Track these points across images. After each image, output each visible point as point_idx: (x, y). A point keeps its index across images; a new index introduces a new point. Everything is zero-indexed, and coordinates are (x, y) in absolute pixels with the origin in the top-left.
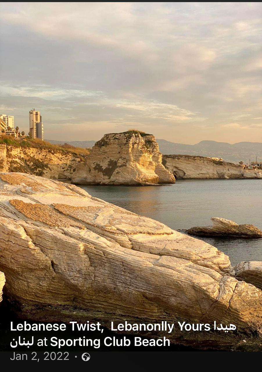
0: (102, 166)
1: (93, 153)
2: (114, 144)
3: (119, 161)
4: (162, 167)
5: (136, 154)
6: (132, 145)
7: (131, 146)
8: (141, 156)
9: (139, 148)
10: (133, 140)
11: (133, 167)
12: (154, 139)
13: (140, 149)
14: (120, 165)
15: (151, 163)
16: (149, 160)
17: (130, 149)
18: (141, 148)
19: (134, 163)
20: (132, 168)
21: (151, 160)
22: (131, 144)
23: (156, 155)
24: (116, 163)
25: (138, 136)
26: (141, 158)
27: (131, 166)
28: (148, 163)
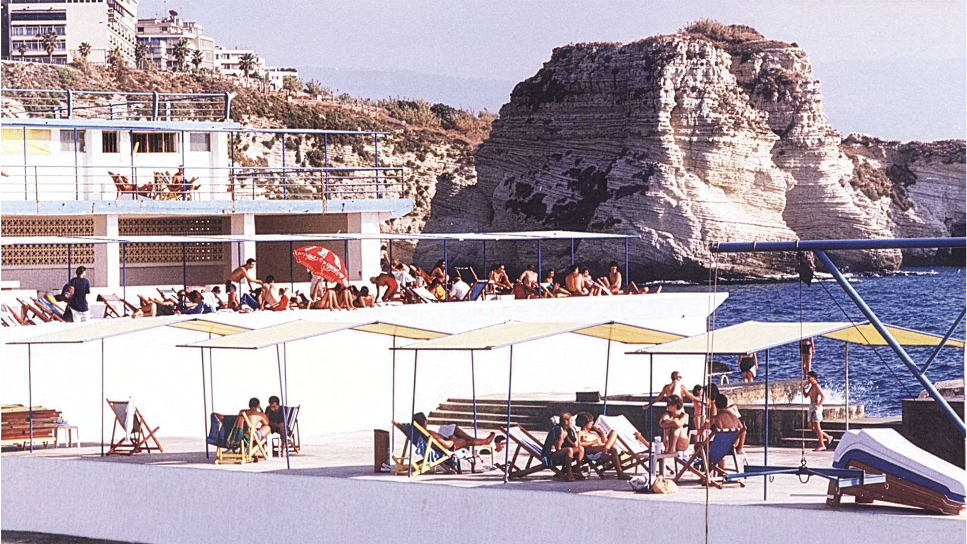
0: (541, 196)
1: (501, 136)
2: (593, 92)
3: (613, 172)
4: (834, 197)
5: (693, 134)
6: (672, 94)
7: (667, 98)
8: (713, 144)
9: (706, 111)
10: (677, 73)
11: (678, 199)
12: (803, 67)
13: (713, 115)
14: (618, 185)
15: (762, 178)
16: (752, 164)
17: (664, 117)
18: (714, 110)
19: (682, 181)
20: (674, 203)
21: (767, 164)
22: (666, 91)
23: (808, 142)
24: (602, 178)
25: (702, 55)
26: (713, 157)
27: (669, 192)
28: (752, 177)
